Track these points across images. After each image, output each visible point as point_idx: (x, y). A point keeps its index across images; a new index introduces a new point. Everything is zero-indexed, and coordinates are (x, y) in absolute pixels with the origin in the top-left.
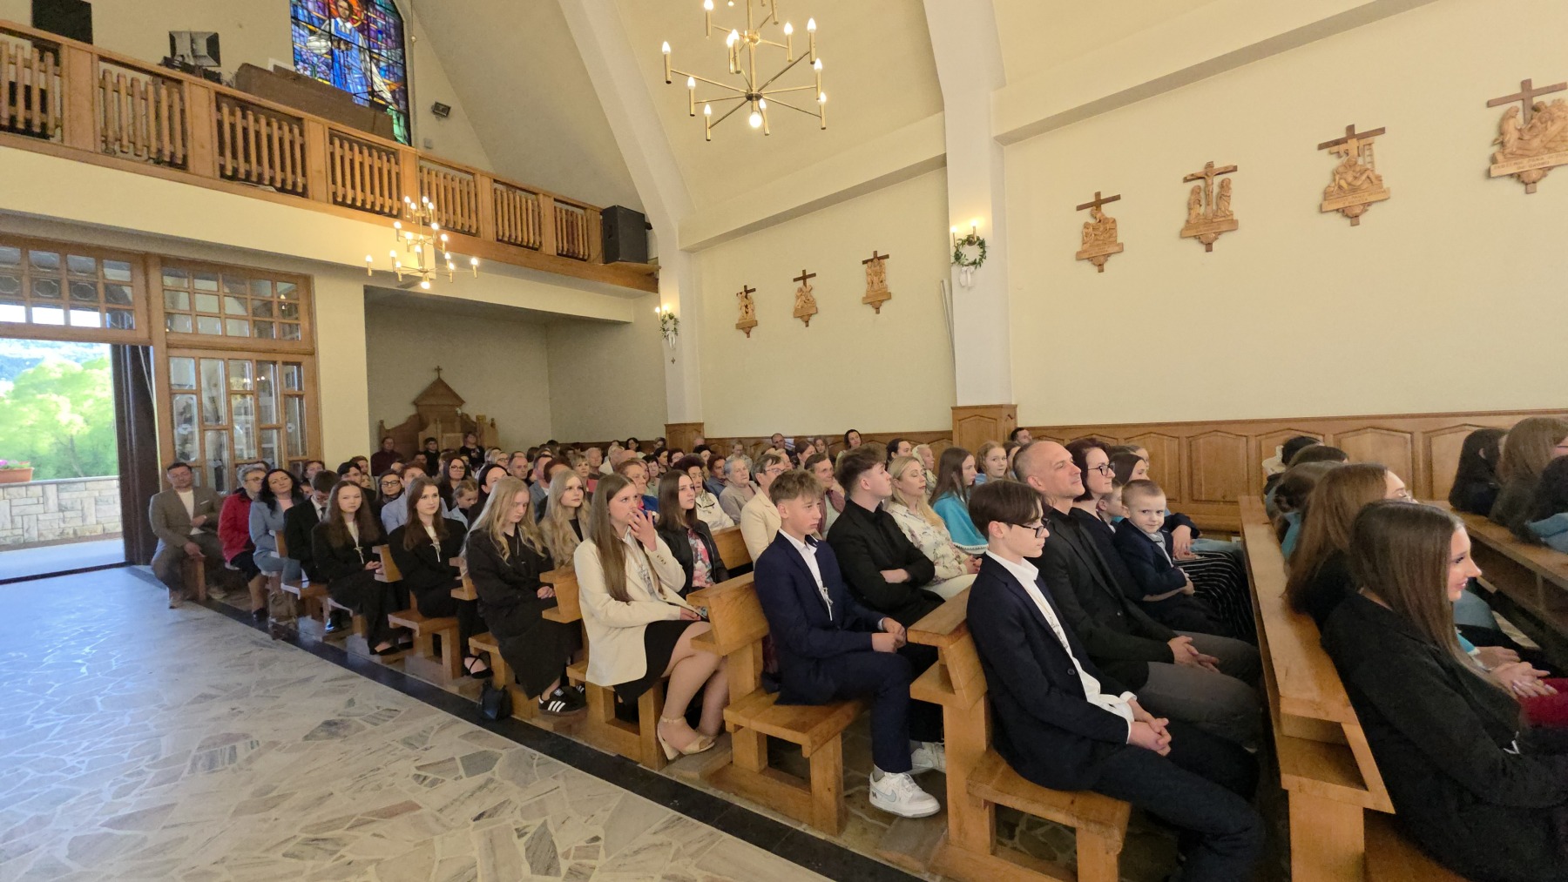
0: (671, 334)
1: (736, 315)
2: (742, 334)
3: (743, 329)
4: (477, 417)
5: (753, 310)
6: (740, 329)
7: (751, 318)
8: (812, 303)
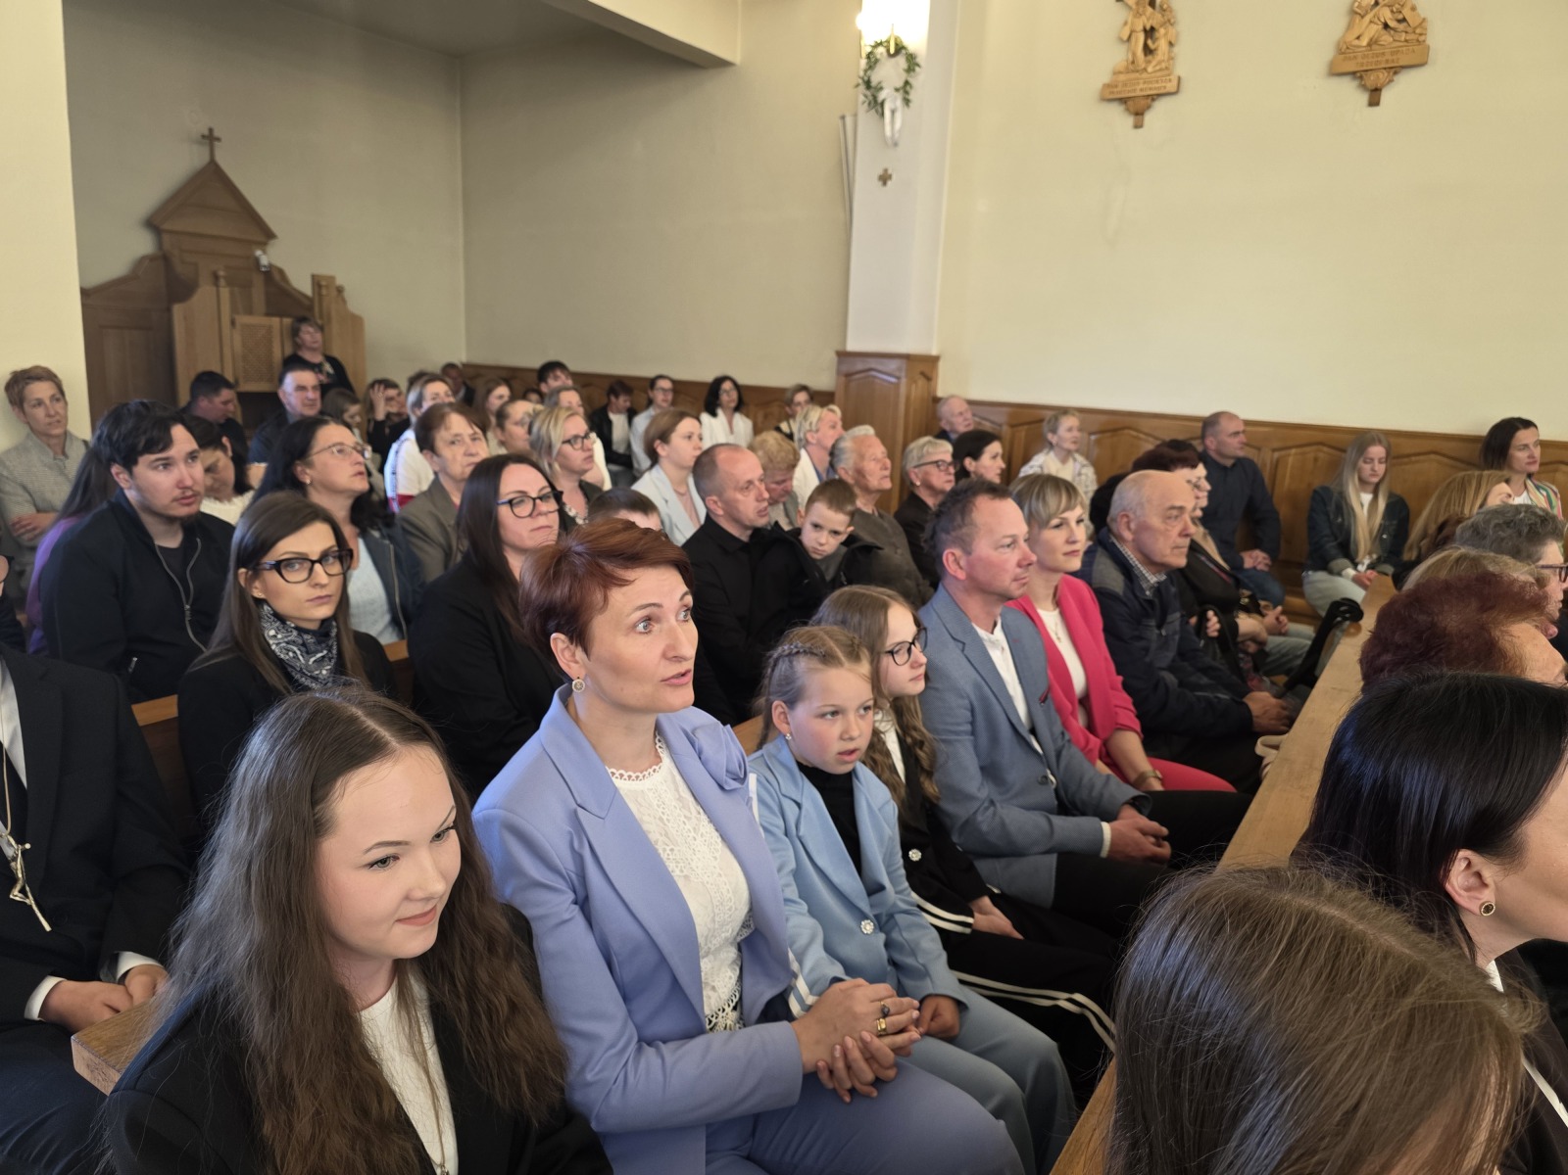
0: (889, 97)
1: (1108, 58)
2: (1118, 118)
3: (1123, 101)
4: (317, 282)
5: (1171, 44)
6: (1112, 101)
7: (1161, 70)
8: (1409, 30)
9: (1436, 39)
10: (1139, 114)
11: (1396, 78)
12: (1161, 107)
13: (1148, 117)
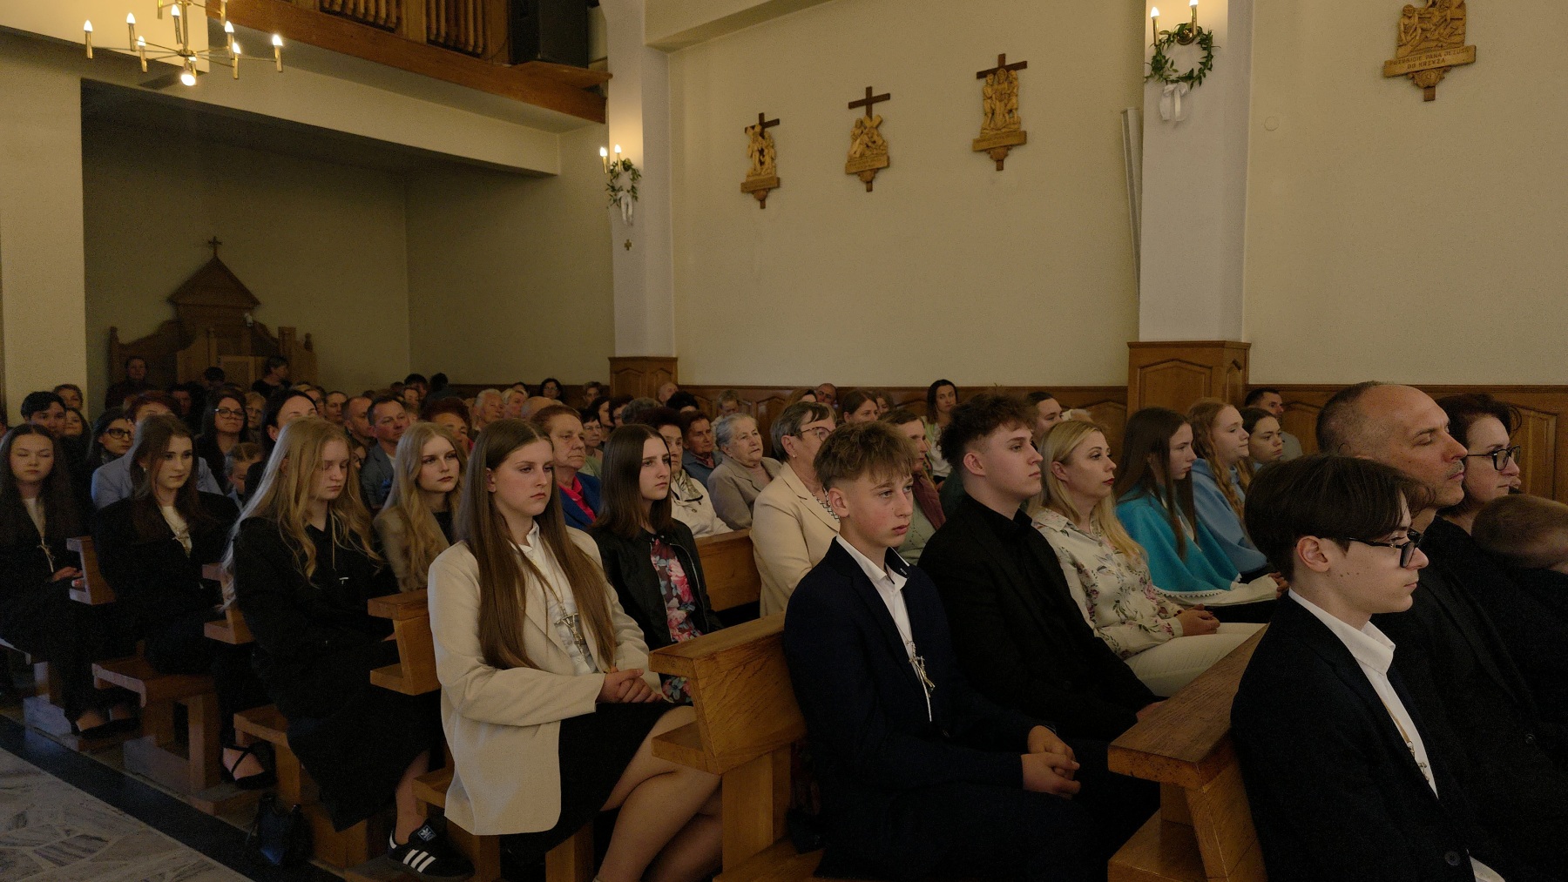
0: (625, 197)
1: (743, 168)
2: (752, 202)
3: (753, 192)
4: (282, 331)
5: (773, 159)
6: (748, 192)
7: (768, 173)
8: (878, 147)
9: (895, 152)
10: (762, 200)
11: (876, 176)
12: (772, 194)
13: (767, 201)
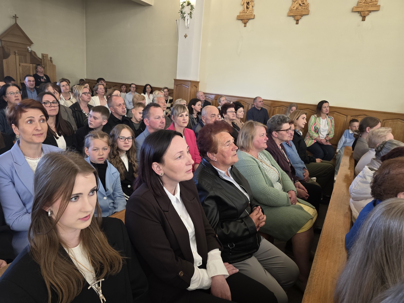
0: (187, 16)
1: (238, 9)
2: (240, 23)
3: (242, 20)
6: (239, 20)
7: (250, 13)
8: (305, 6)
9: (311, 8)
10: (245, 23)
11: (302, 18)
12: (250, 21)
13: (247, 24)
